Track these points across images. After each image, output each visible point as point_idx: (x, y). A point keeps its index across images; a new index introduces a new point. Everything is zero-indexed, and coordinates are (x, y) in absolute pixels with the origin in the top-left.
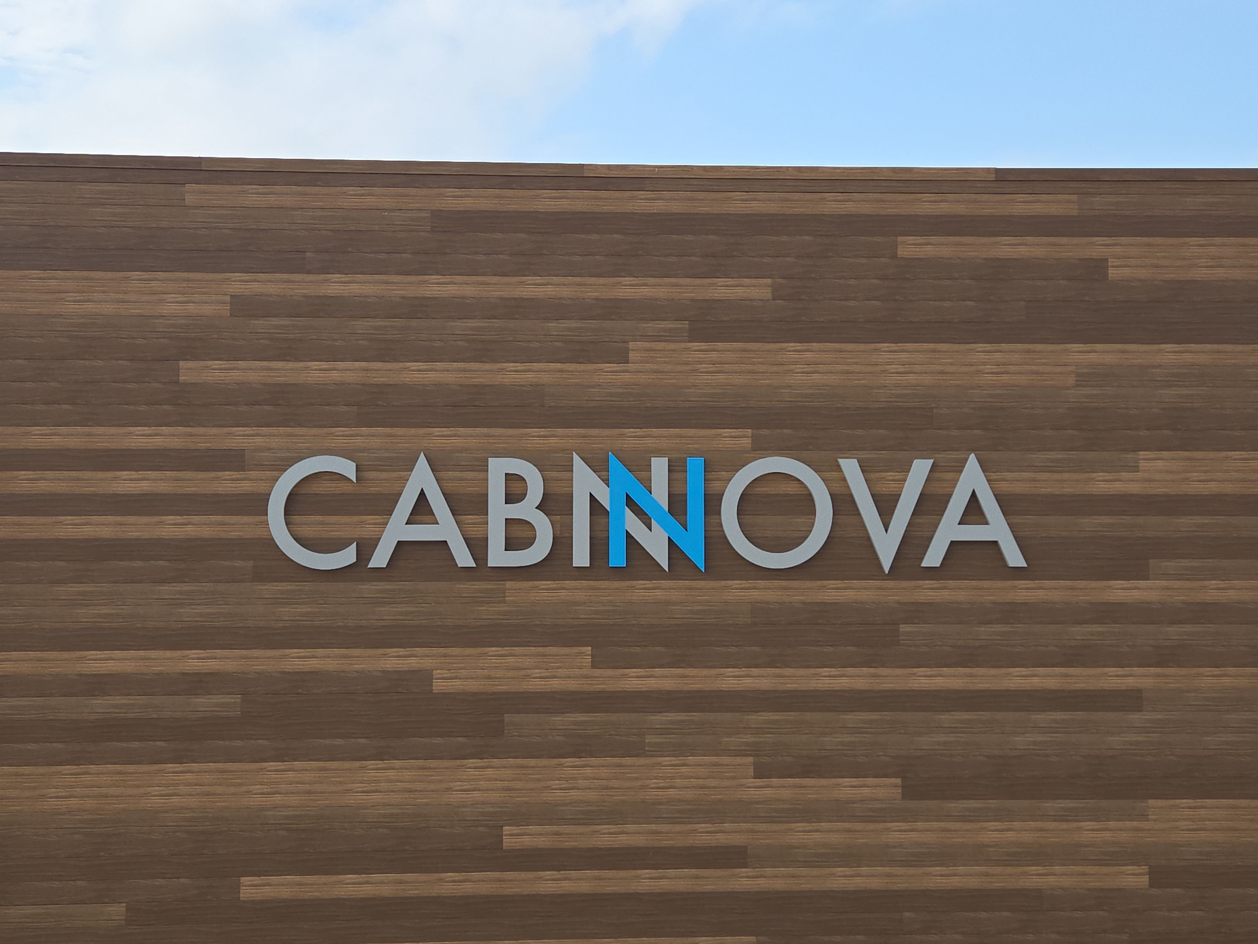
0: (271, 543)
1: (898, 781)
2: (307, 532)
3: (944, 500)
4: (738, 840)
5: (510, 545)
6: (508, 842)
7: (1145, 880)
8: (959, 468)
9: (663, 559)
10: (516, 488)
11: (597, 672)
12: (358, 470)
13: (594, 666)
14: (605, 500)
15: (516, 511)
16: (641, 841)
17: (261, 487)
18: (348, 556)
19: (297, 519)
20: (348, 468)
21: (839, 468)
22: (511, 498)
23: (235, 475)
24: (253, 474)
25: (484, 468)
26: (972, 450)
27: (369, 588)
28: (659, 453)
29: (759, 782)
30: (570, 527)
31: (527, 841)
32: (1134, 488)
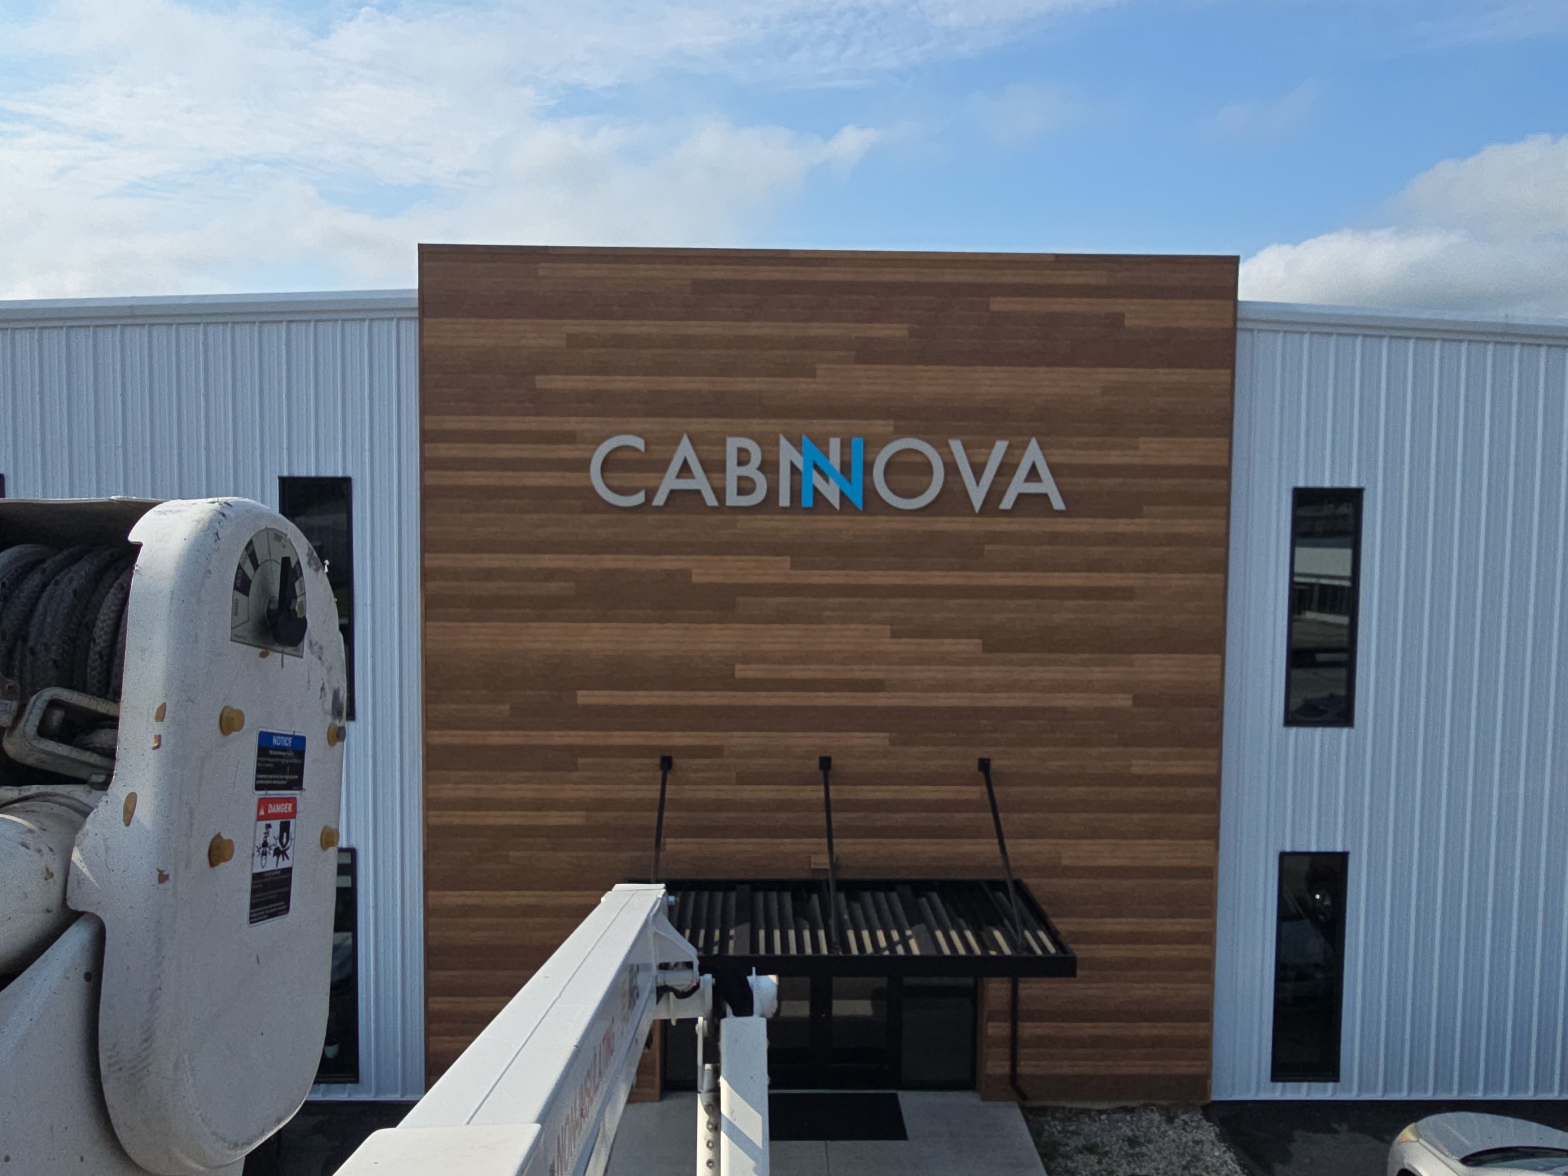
0: (592, 490)
1: (980, 641)
2: (615, 483)
3: (1014, 467)
4: (879, 676)
5: (741, 492)
6: (738, 674)
7: (1129, 703)
8: (1025, 446)
9: (836, 502)
10: (744, 457)
11: (792, 572)
12: (646, 444)
13: (791, 569)
14: (800, 465)
15: (744, 471)
16: (819, 675)
17: (586, 455)
18: (639, 499)
19: (607, 475)
20: (639, 443)
21: (948, 446)
22: (741, 463)
23: (570, 447)
24: (581, 446)
25: (723, 443)
26: (1033, 435)
27: (651, 518)
28: (835, 435)
29: (894, 641)
30: (777, 482)
31: (750, 674)
32: (1136, 461)
